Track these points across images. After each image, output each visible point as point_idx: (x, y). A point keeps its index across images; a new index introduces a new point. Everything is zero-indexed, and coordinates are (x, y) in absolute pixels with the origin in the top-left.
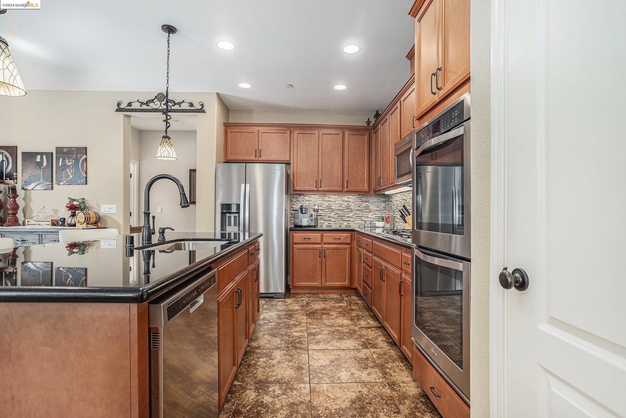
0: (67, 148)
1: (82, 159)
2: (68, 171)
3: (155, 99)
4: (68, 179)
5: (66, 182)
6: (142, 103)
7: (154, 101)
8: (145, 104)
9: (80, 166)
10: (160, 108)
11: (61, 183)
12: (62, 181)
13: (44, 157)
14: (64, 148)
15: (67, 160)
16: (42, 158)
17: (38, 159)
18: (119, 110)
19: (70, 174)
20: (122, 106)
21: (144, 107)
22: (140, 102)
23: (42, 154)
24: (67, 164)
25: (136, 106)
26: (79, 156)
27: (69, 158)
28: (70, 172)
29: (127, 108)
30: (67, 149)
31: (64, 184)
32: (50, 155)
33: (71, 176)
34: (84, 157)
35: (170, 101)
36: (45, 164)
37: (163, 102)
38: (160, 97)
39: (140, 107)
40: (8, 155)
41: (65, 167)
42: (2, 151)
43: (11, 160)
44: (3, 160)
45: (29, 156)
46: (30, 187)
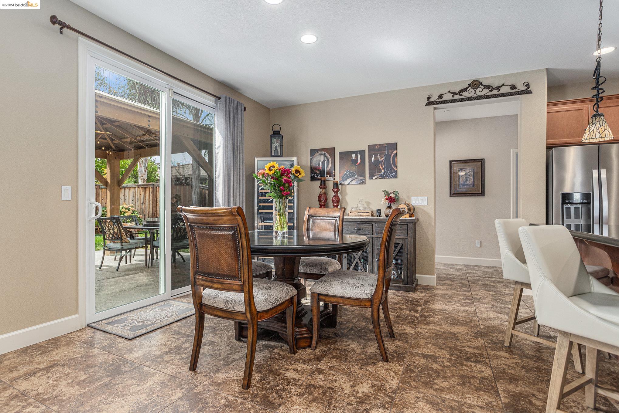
0: (379, 145)
1: (393, 154)
2: (380, 166)
3: (468, 87)
4: (380, 174)
5: (378, 176)
6: (454, 94)
7: (468, 90)
8: (457, 94)
9: (391, 160)
10: (475, 95)
11: (374, 178)
12: (374, 176)
13: (359, 155)
14: (376, 145)
15: (379, 157)
16: (356, 156)
17: (353, 157)
18: (429, 103)
19: (382, 169)
20: (432, 100)
21: (457, 97)
22: (452, 93)
23: (356, 152)
24: (379, 160)
25: (447, 97)
26: (390, 151)
27: (381, 154)
28: (382, 167)
29: (437, 100)
30: (379, 146)
31: (376, 178)
32: (363, 153)
33: (383, 171)
34: (394, 152)
35: (486, 87)
36: (359, 161)
37: (478, 89)
38: (476, 84)
39: (451, 98)
40: (328, 156)
41: (377, 163)
42: (323, 153)
43: (330, 160)
44: (324, 160)
45: (345, 156)
46: (346, 182)
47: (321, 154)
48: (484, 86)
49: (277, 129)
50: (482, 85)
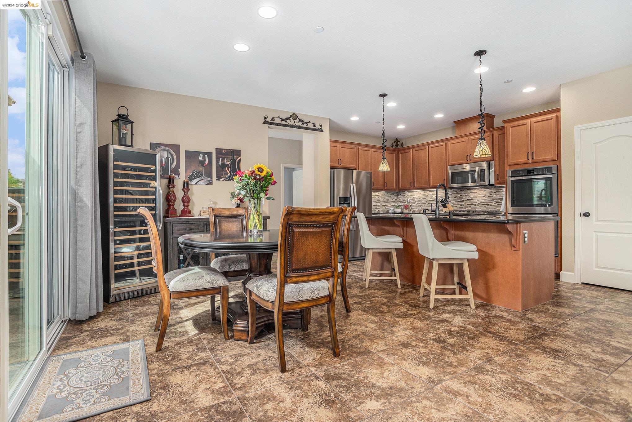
0: (226, 149)
1: (238, 160)
2: (227, 169)
3: (290, 117)
4: (227, 176)
5: (225, 178)
6: (282, 120)
7: (290, 119)
8: (284, 120)
9: (236, 165)
10: (294, 125)
11: (221, 180)
12: (221, 178)
13: (206, 156)
14: (223, 149)
15: (226, 160)
16: (204, 157)
17: (201, 157)
18: (266, 122)
19: (228, 172)
20: (268, 120)
21: (284, 122)
22: (281, 119)
23: (204, 153)
24: (226, 164)
25: (277, 121)
26: (235, 157)
27: (227, 158)
28: (228, 170)
29: (271, 121)
30: (225, 151)
31: (223, 180)
32: (210, 155)
33: (229, 174)
34: (239, 158)
35: (301, 121)
36: (207, 162)
37: (296, 121)
38: (294, 116)
39: (280, 123)
40: (173, 153)
41: (224, 166)
42: (167, 148)
43: (175, 157)
44: (167, 158)
45: (191, 155)
46: (194, 182)
47: (164, 150)
48: (299, 119)
49: (123, 112)
50: (298, 118)
